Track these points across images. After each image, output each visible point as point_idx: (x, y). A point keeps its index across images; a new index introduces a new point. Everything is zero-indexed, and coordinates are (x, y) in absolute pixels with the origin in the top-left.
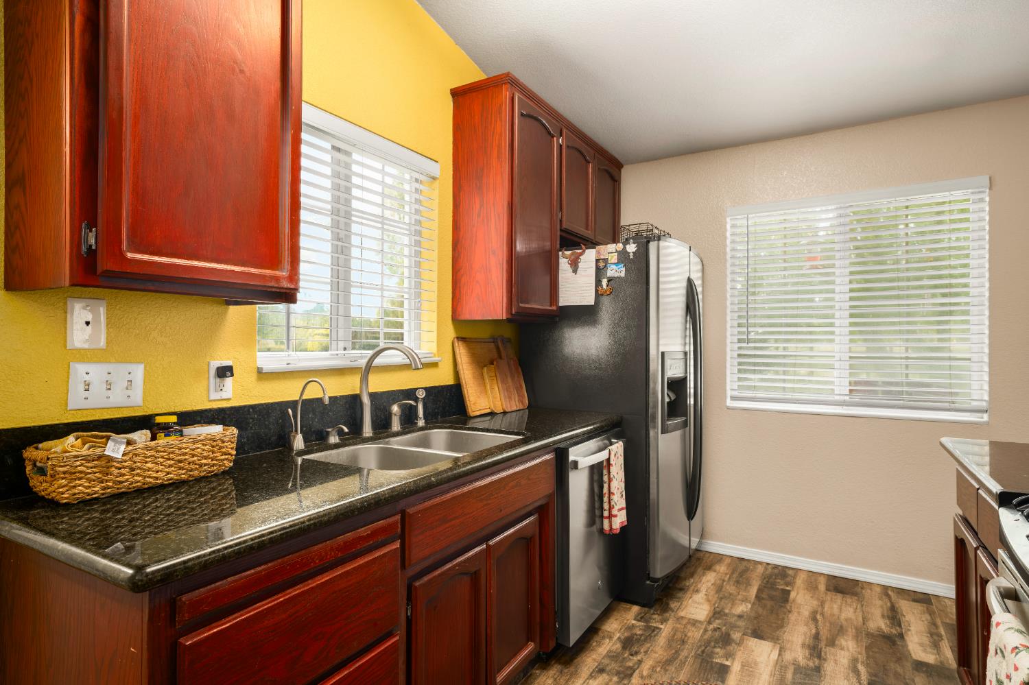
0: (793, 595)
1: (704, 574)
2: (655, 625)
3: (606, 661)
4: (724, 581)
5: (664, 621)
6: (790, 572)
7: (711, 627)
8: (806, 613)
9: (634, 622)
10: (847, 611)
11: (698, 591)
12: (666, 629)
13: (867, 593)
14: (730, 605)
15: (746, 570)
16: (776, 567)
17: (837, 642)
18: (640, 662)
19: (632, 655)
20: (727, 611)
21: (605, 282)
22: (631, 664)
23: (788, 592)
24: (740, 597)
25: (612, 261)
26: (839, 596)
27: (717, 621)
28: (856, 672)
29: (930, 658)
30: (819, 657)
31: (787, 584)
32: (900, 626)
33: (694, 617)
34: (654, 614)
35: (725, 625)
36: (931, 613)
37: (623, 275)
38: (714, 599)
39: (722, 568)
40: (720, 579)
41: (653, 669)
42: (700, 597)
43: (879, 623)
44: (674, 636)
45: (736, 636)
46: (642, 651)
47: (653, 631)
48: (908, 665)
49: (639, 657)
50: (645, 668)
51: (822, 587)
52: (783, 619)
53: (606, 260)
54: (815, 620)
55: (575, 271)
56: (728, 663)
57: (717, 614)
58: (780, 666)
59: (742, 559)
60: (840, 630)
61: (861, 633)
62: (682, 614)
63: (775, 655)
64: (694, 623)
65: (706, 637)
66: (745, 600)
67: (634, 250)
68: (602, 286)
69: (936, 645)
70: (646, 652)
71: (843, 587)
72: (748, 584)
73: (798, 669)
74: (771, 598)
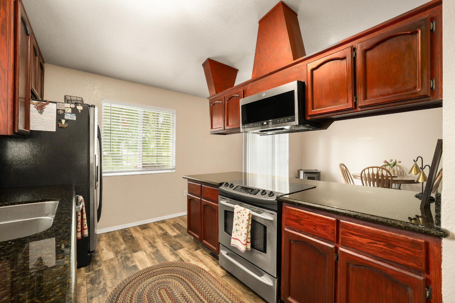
0: (134, 235)
1: (99, 243)
2: (97, 269)
3: (90, 294)
4: (108, 242)
5: (100, 266)
6: (127, 230)
7: (119, 257)
8: (142, 238)
9: (87, 273)
10: (149, 233)
11: (103, 250)
12: (104, 268)
13: (151, 226)
14: (118, 248)
15: (113, 235)
16: (121, 230)
17: (156, 241)
18: (105, 284)
19: (99, 284)
20: (119, 250)
21: (63, 121)
22: (102, 287)
23: (132, 236)
24: (119, 244)
25: (68, 112)
26: (146, 230)
27: (119, 255)
28: (165, 245)
29: (175, 234)
30: (155, 247)
31: (130, 233)
32: (164, 230)
33: (110, 258)
34: (93, 266)
35: (123, 255)
36: (167, 224)
37: (75, 119)
38: (111, 249)
39: (104, 238)
40: (107, 242)
41: (112, 282)
42: (105, 251)
43: (160, 232)
44: (108, 268)
45: (129, 255)
46: (101, 280)
47: (99, 271)
48: (173, 238)
49: (103, 283)
50: (109, 284)
51: (139, 229)
52: (137, 243)
53: (64, 111)
54: (145, 239)
56: (134, 264)
57: (117, 253)
58: (149, 256)
59: (108, 232)
60: (154, 238)
61: (159, 236)
62: (104, 260)
63: (144, 253)
64: (112, 260)
65: (120, 262)
66: (121, 244)
67: (82, 109)
68: (61, 123)
69: (174, 231)
70: (104, 279)
71: (144, 227)
72: (118, 239)
73: (153, 253)
74: (129, 239)
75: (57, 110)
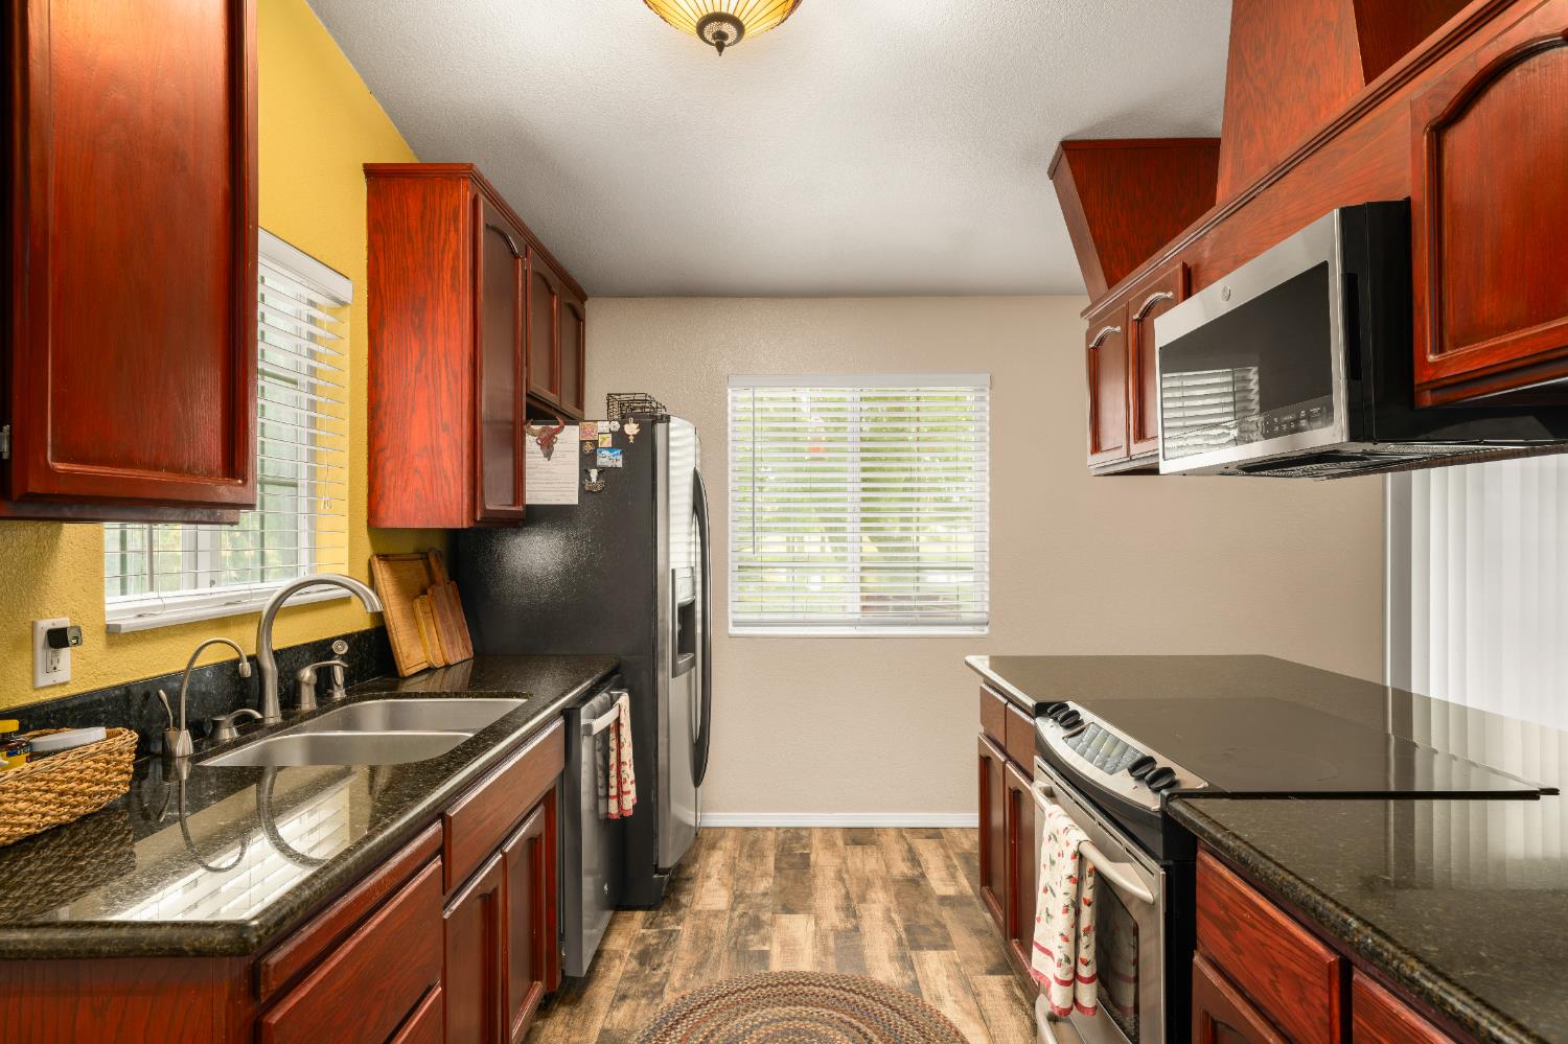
0: (813, 857)
1: (709, 856)
2: (669, 928)
3: (625, 985)
4: (734, 858)
5: (679, 921)
6: (804, 833)
7: (736, 913)
8: (831, 874)
9: (644, 931)
10: (866, 862)
11: (708, 877)
12: (685, 929)
13: (884, 839)
14: (750, 884)
15: (755, 842)
16: (787, 830)
17: (868, 897)
18: (667, 974)
19: (654, 969)
20: (748, 892)
21: (594, 473)
22: (657, 980)
23: (807, 856)
24: (758, 873)
25: (605, 445)
26: (859, 848)
27: (742, 906)
28: (892, 921)
29: (951, 891)
30: (855, 916)
31: (804, 847)
32: (920, 866)
33: (714, 907)
34: (664, 916)
35: (750, 908)
36: (944, 847)
37: (620, 464)
38: (730, 881)
39: (728, 844)
40: (730, 857)
41: (685, 977)
42: (712, 883)
43: (901, 868)
44: (697, 934)
45: (766, 916)
46: (665, 961)
47: (671, 935)
48: (935, 903)
49: (664, 969)
50: (676, 979)
51: (840, 843)
52: (810, 886)
53: (595, 443)
54: (842, 880)
55: (548, 455)
56: (766, 948)
57: (738, 898)
58: (820, 937)
59: (747, 829)
60: (868, 884)
61: (888, 882)
62: (698, 907)
63: (812, 927)
64: (716, 914)
65: (734, 926)
66: (764, 875)
67: (636, 432)
68: (590, 479)
69: (953, 877)
70: (671, 962)
71: (860, 838)
72: (763, 856)
73: (838, 934)
74: (792, 866)
75: (582, 443)
